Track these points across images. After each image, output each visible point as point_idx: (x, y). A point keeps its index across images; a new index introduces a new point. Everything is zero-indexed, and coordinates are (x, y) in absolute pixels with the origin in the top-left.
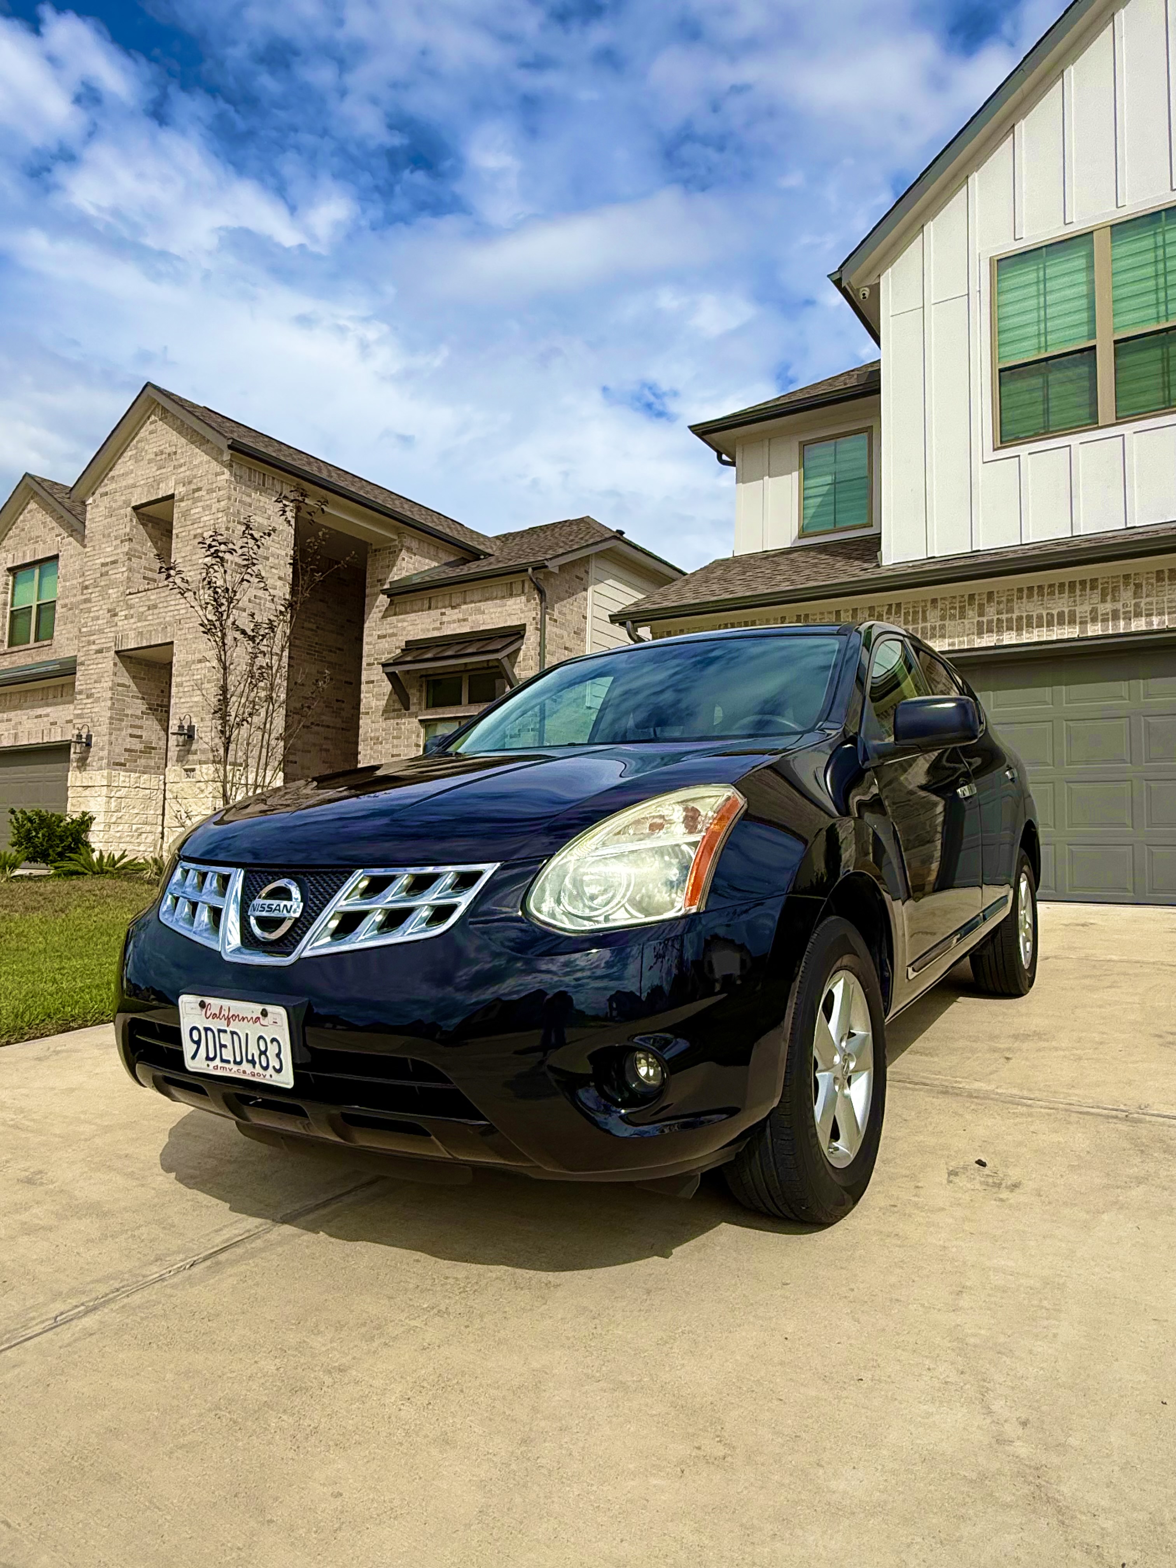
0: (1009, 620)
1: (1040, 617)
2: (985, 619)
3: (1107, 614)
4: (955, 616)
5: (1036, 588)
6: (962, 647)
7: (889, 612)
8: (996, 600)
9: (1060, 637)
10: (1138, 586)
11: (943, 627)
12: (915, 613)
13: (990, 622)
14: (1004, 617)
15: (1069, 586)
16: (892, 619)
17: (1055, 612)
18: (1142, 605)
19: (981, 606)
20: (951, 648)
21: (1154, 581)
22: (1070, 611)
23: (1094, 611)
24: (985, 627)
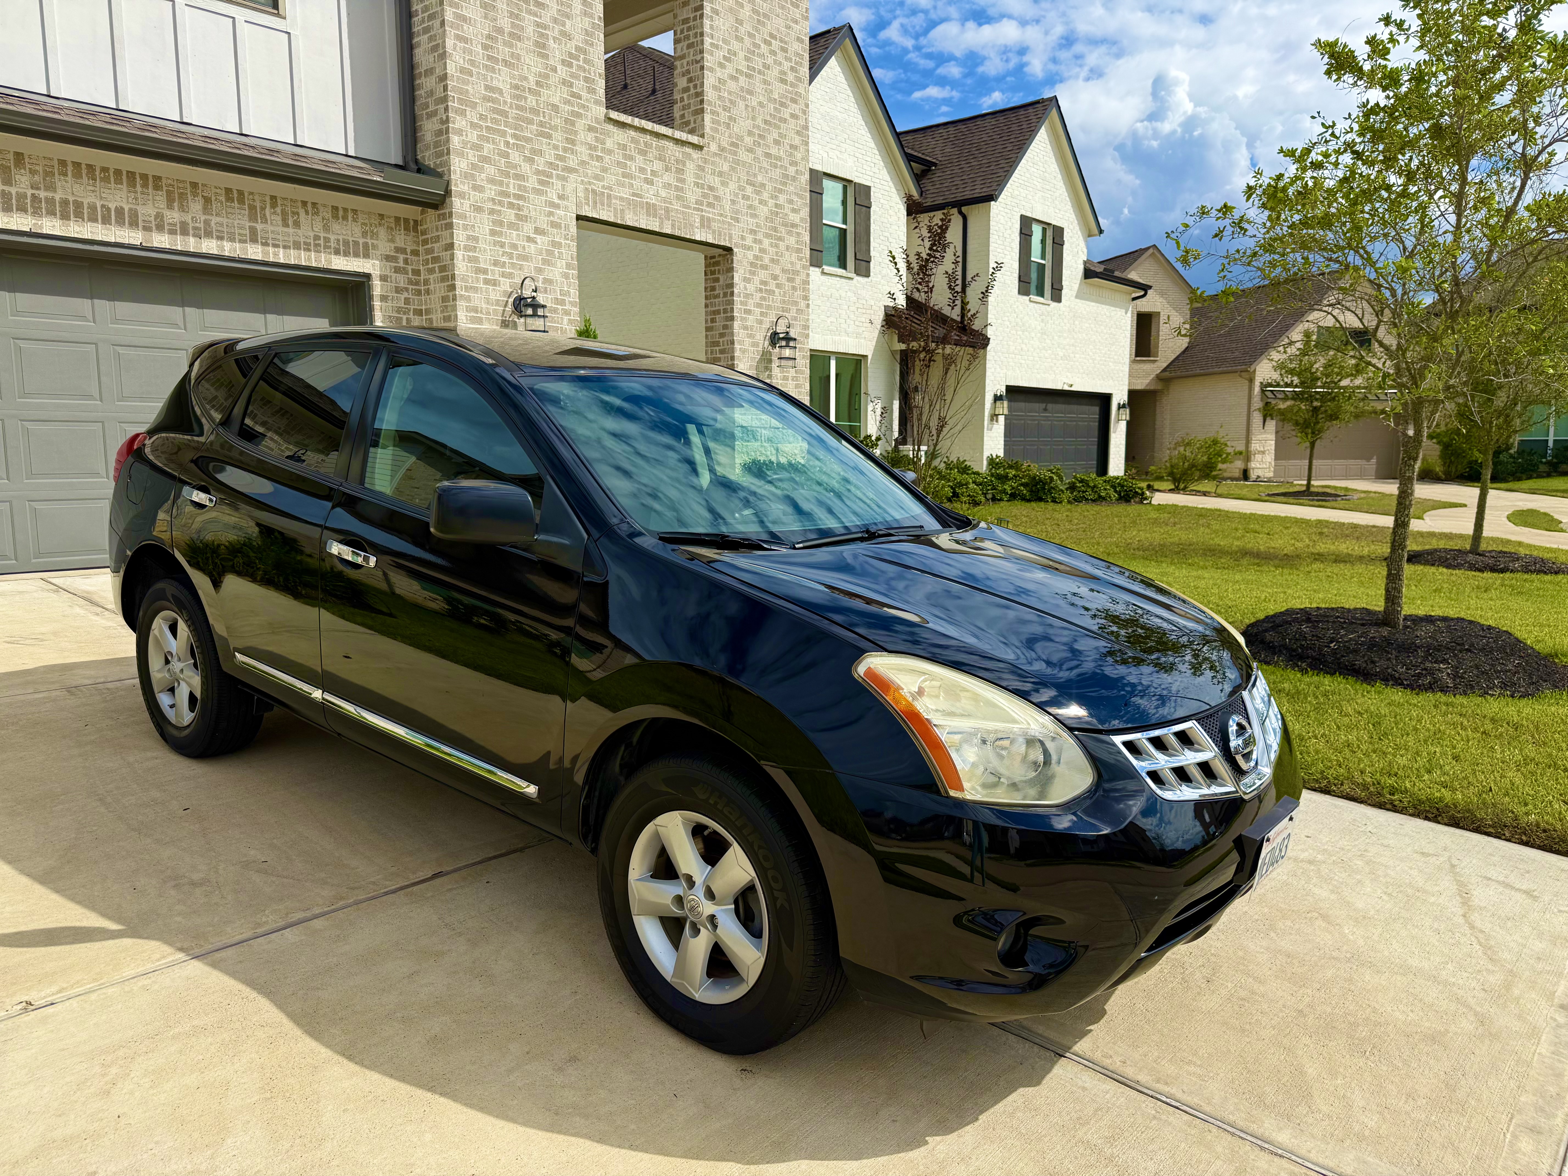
0: (51, 202)
1: (92, 208)
2: (13, 190)
3: (175, 225)
8: (28, 166)
9: (119, 240)
10: (207, 200)
13: (21, 196)
14: (42, 194)
15: (128, 176)
17: (112, 206)
18: (213, 224)
21: (223, 199)
22: (130, 209)
23: (159, 216)
24: (14, 201)
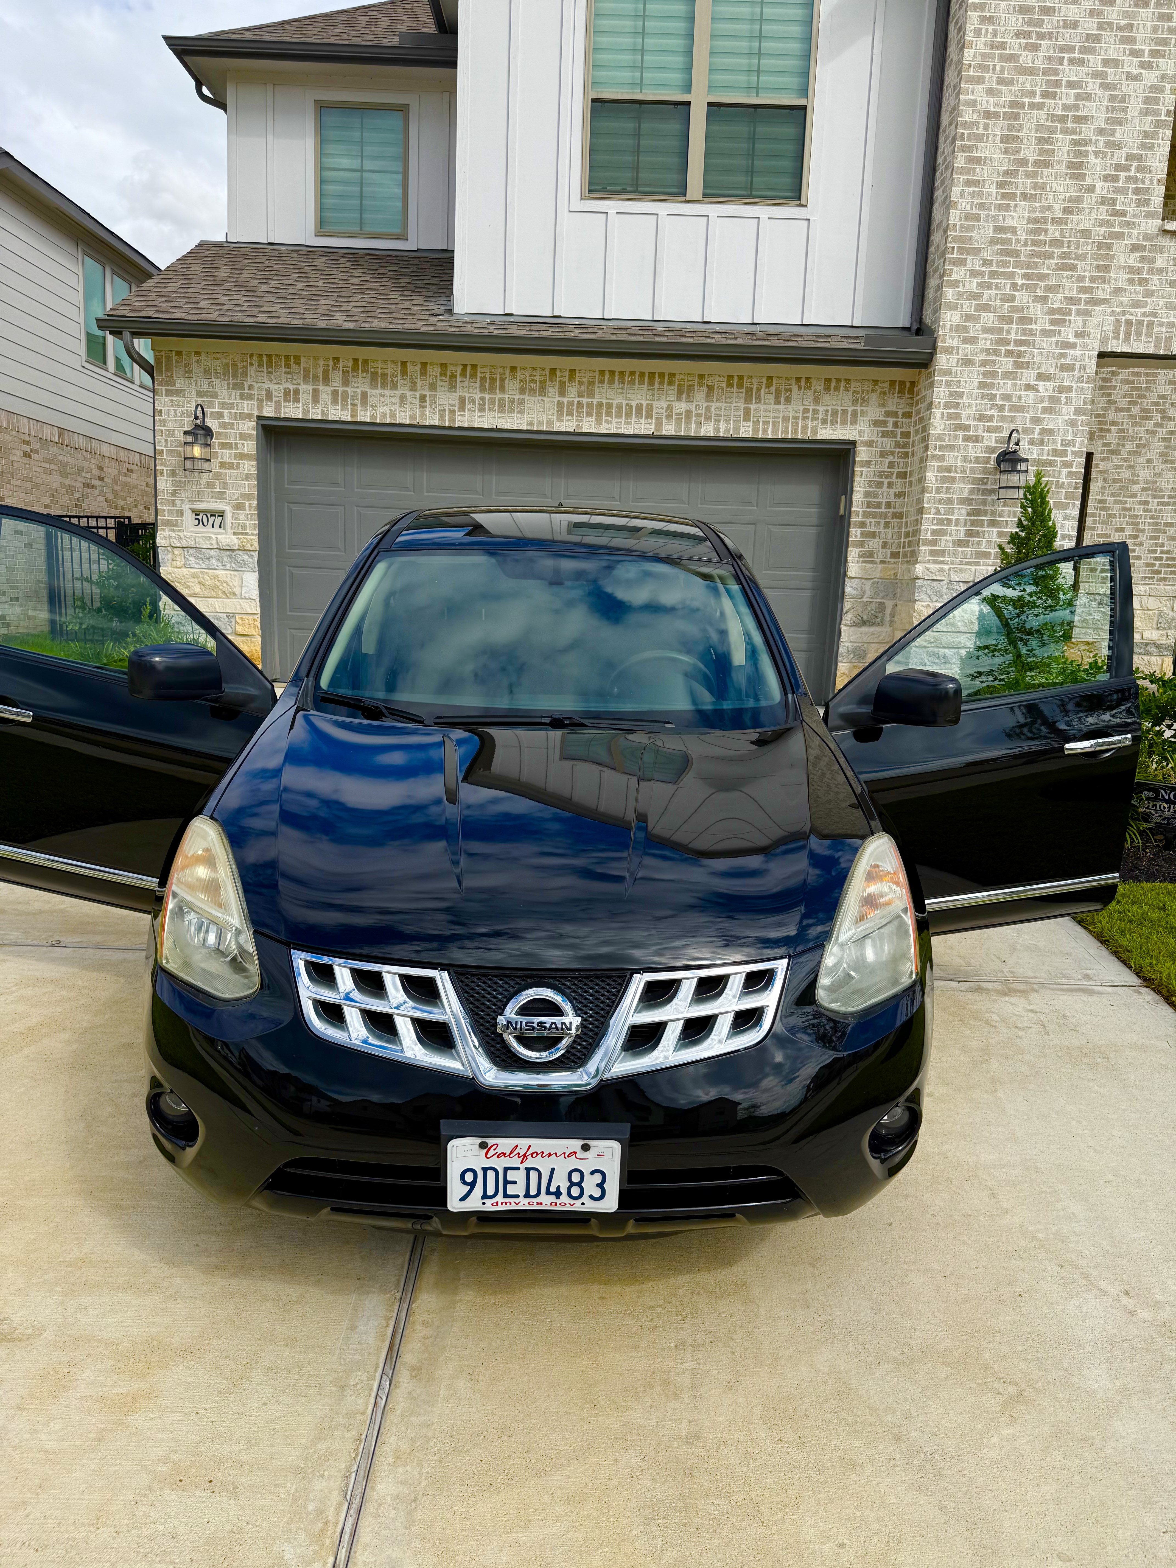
0: (590, 406)
1: (619, 407)
2: (565, 400)
3: (681, 414)
4: (535, 391)
5: (617, 373)
6: (541, 428)
7: (463, 374)
8: (578, 379)
9: (636, 432)
10: (711, 389)
11: (521, 402)
12: (493, 380)
13: (570, 404)
14: (585, 400)
15: (649, 377)
16: (466, 383)
17: (634, 404)
18: (713, 410)
19: (562, 384)
20: (529, 428)
21: (724, 385)
22: (648, 405)
23: (670, 408)
24: (565, 409)
